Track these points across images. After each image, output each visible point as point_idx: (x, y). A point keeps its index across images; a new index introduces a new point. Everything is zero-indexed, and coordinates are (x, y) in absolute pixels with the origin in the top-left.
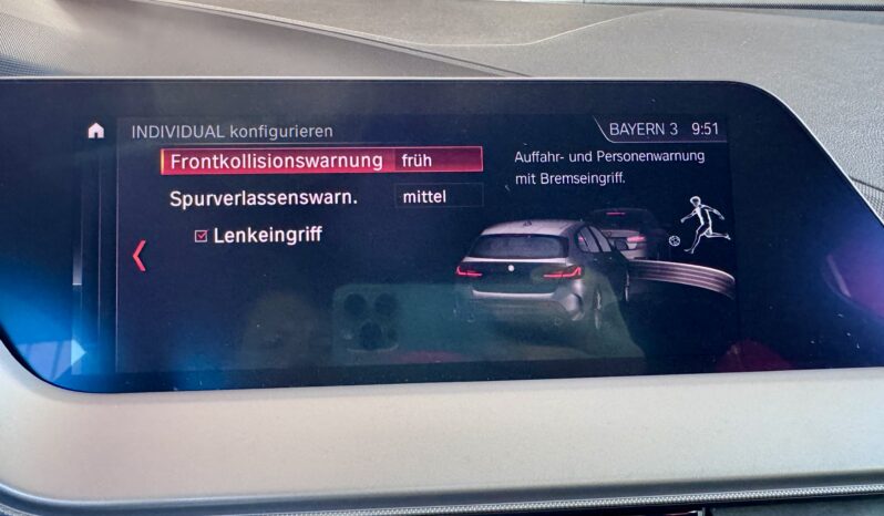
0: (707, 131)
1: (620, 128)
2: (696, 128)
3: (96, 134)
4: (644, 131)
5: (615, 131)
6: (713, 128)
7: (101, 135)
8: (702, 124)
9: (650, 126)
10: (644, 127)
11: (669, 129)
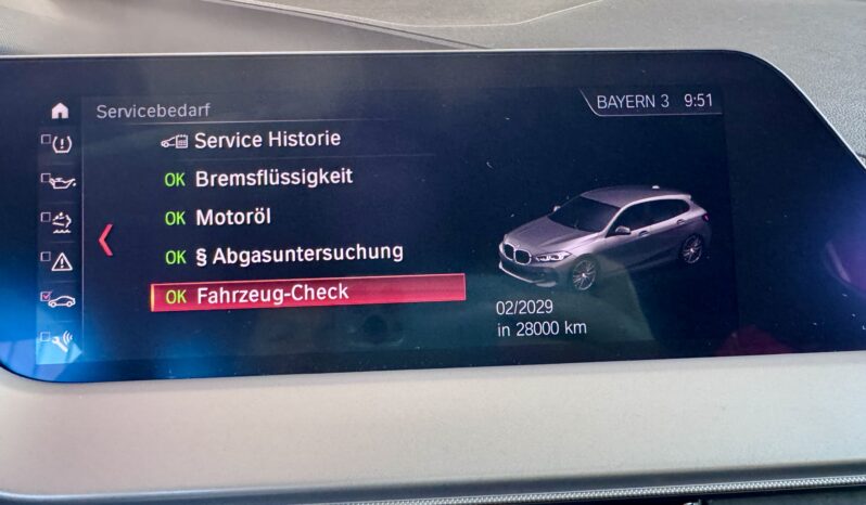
0: (701, 102)
1: (607, 101)
2: (689, 100)
3: (60, 114)
4: (634, 104)
5: (602, 104)
6: (707, 100)
7: (65, 115)
8: (695, 95)
9: (640, 99)
10: (634, 99)
11: (659, 101)
